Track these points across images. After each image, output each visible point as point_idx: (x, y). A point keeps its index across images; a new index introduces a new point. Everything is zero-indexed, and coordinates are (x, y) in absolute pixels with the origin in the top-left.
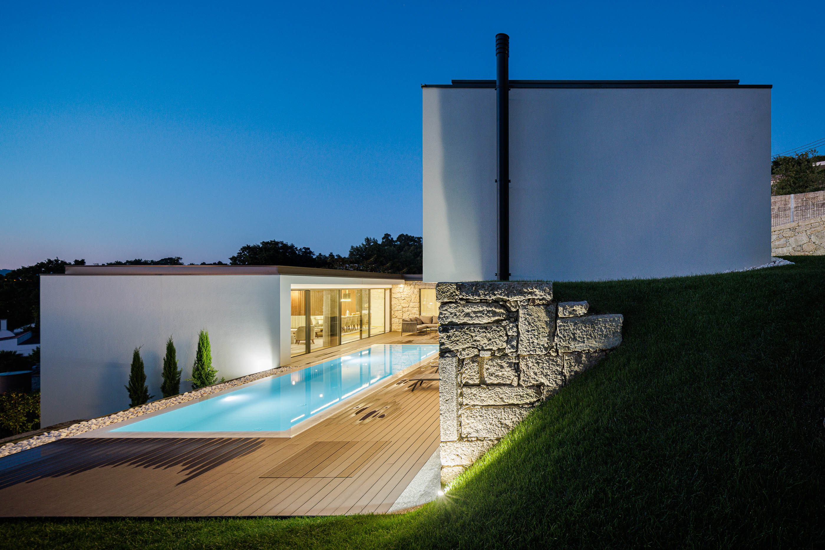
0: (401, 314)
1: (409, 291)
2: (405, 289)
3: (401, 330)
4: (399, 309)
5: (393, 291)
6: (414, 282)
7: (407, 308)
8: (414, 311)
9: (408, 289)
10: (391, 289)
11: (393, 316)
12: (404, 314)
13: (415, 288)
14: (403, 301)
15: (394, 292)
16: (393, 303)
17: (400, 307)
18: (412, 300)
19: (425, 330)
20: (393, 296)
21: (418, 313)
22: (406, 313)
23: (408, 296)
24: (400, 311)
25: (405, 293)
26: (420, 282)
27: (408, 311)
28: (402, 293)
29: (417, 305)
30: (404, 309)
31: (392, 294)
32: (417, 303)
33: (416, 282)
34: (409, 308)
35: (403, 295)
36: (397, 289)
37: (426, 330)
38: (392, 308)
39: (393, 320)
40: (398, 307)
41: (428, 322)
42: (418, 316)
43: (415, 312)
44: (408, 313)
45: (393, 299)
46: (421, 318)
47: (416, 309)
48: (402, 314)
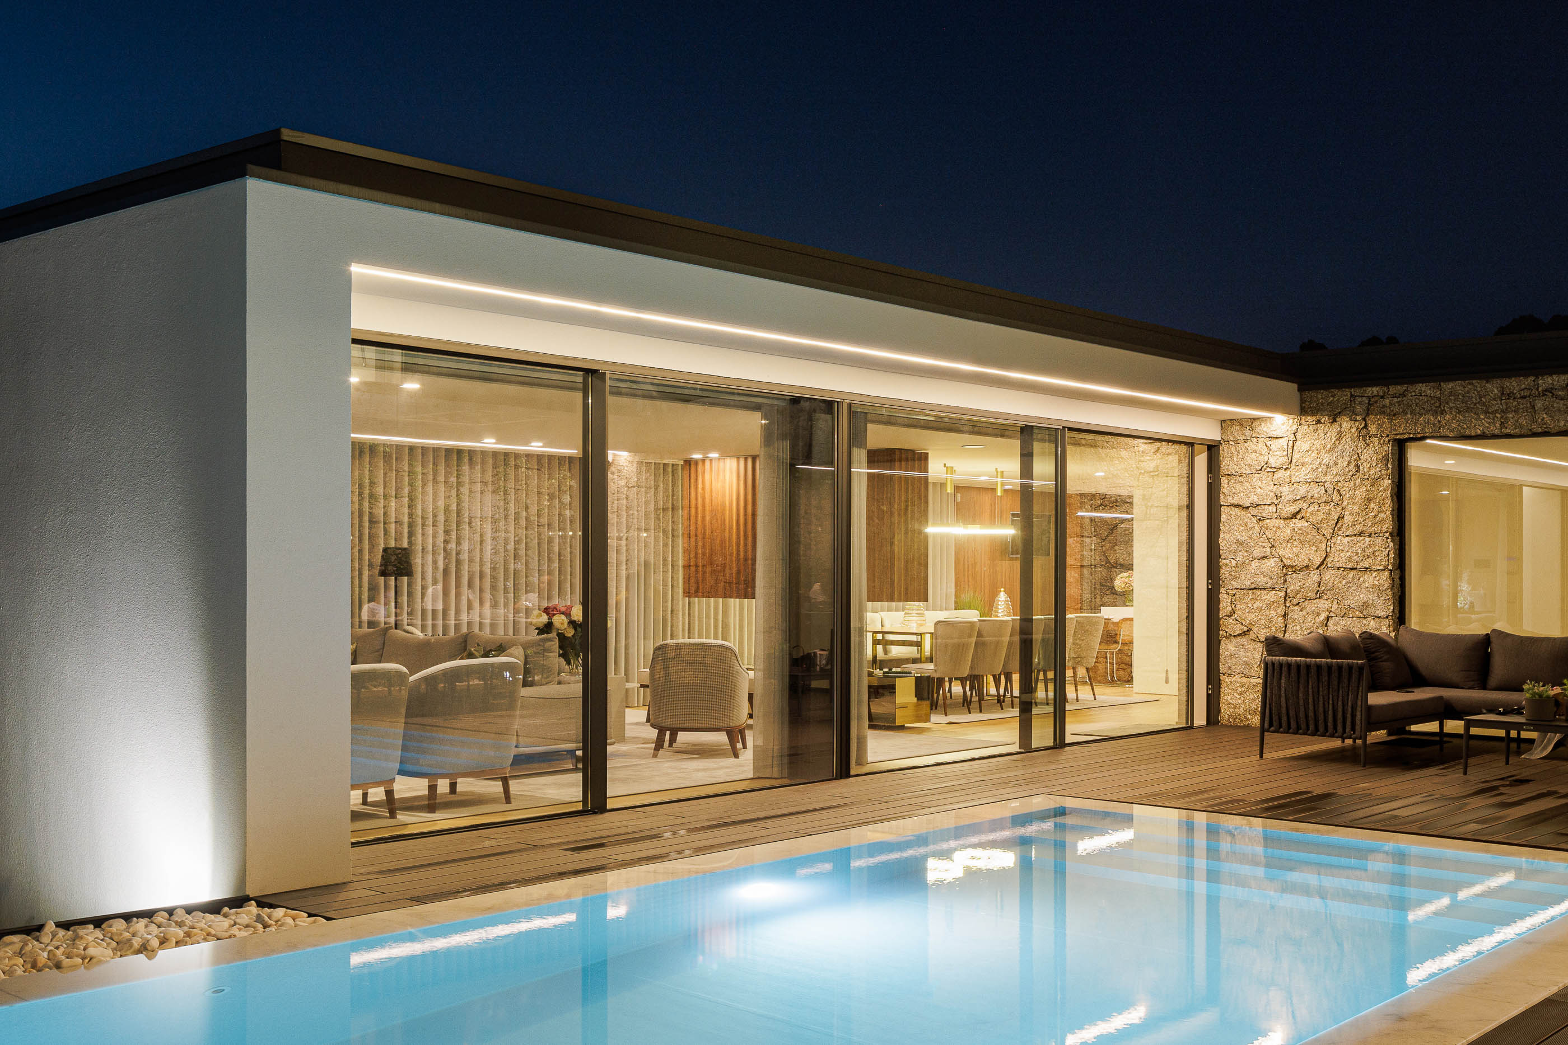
0: (1275, 614)
1: (1326, 458)
2: (1302, 445)
3: (1256, 720)
4: (1261, 580)
5: (1226, 464)
6: (1357, 392)
7: (1314, 576)
8: (1358, 597)
9: (1318, 444)
10: (1213, 449)
11: (1229, 626)
12: (1295, 614)
13: (1364, 434)
14: (1286, 530)
15: (1233, 468)
16: (1226, 540)
17: (1271, 563)
18: (1348, 519)
19: (1432, 727)
20: (1230, 491)
21: (1384, 607)
22: (1310, 606)
23: (1317, 491)
24: (1271, 596)
25: (1301, 475)
26: (1400, 389)
27: (1319, 595)
28: (1280, 474)
29: (1383, 550)
30: (1295, 583)
31: (1224, 481)
32: (1379, 541)
33: (1375, 390)
34: (1329, 575)
35: (1285, 489)
36: (1251, 446)
37: (1441, 733)
38: (1224, 573)
39: (1227, 648)
40: (1255, 564)
41: (1455, 677)
42: (1383, 629)
43: (1365, 605)
44: (1323, 604)
45: (1225, 515)
46: (1406, 642)
47: (1370, 580)
48: (1281, 610)
